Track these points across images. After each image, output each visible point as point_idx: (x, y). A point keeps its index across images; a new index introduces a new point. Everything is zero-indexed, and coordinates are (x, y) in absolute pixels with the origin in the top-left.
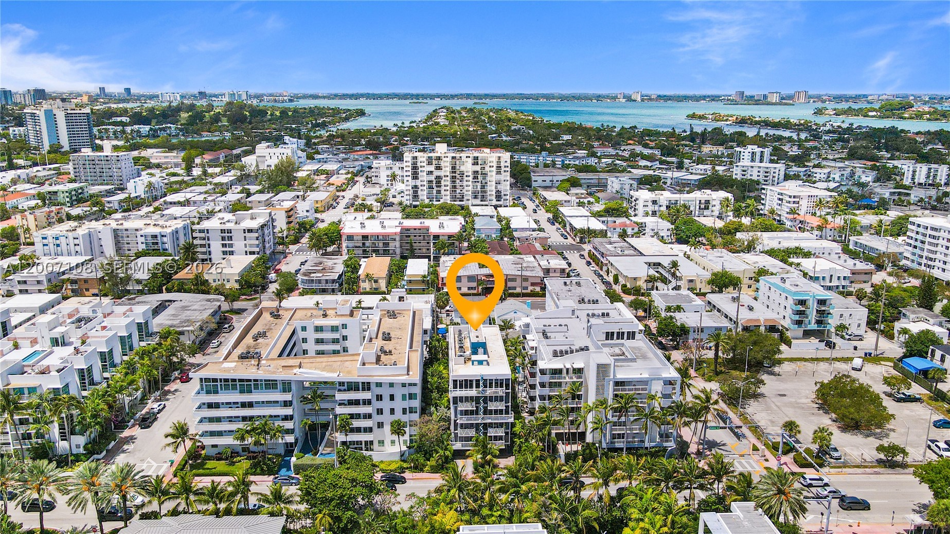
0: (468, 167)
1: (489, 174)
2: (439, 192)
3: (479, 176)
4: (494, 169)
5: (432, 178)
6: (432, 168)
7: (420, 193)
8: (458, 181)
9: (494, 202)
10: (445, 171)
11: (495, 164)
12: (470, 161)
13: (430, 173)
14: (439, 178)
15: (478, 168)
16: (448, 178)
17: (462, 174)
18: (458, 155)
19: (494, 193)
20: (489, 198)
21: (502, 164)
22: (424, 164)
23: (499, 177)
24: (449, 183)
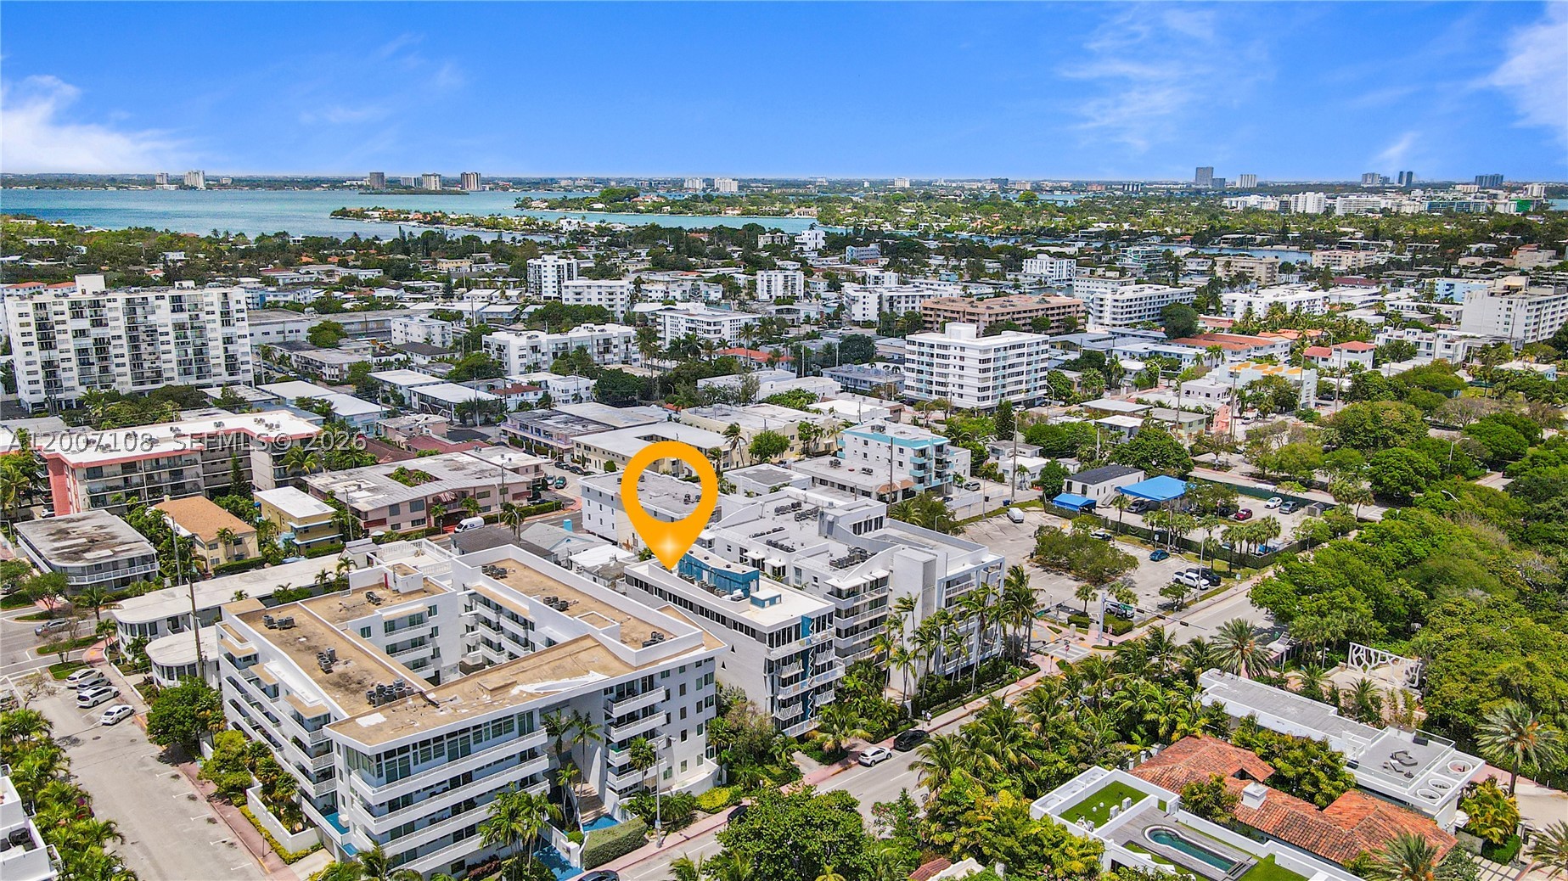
0: (163, 316)
1: (209, 326)
2: (104, 370)
3: (189, 333)
4: (217, 316)
5: (88, 342)
6: (84, 324)
7: (62, 375)
8: (143, 346)
9: (226, 377)
10: (114, 328)
11: (217, 308)
12: (166, 304)
13: (81, 333)
14: (101, 345)
15: (183, 317)
16: (124, 341)
17: (152, 332)
18: (138, 297)
19: (222, 361)
20: (214, 371)
21: (233, 306)
22: (67, 317)
23: (228, 330)
24: (125, 351)
